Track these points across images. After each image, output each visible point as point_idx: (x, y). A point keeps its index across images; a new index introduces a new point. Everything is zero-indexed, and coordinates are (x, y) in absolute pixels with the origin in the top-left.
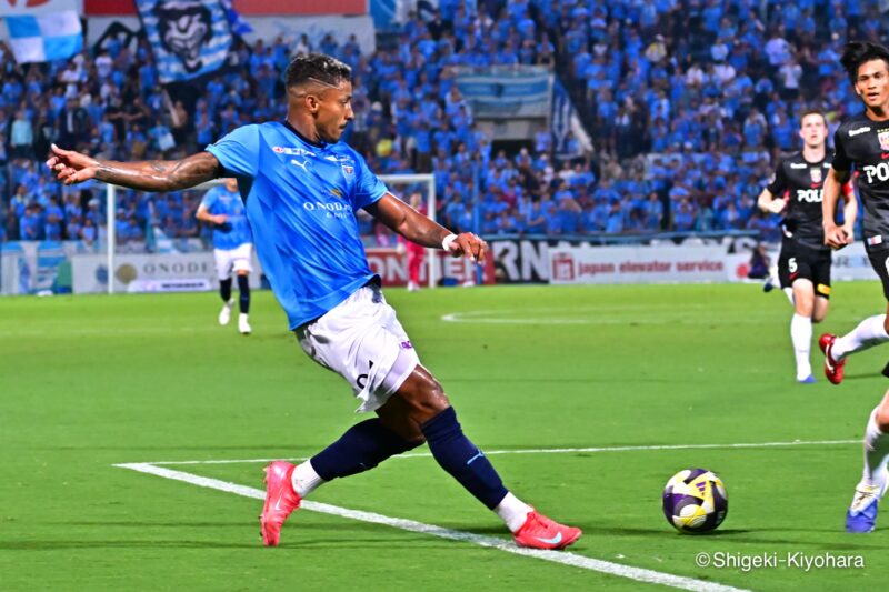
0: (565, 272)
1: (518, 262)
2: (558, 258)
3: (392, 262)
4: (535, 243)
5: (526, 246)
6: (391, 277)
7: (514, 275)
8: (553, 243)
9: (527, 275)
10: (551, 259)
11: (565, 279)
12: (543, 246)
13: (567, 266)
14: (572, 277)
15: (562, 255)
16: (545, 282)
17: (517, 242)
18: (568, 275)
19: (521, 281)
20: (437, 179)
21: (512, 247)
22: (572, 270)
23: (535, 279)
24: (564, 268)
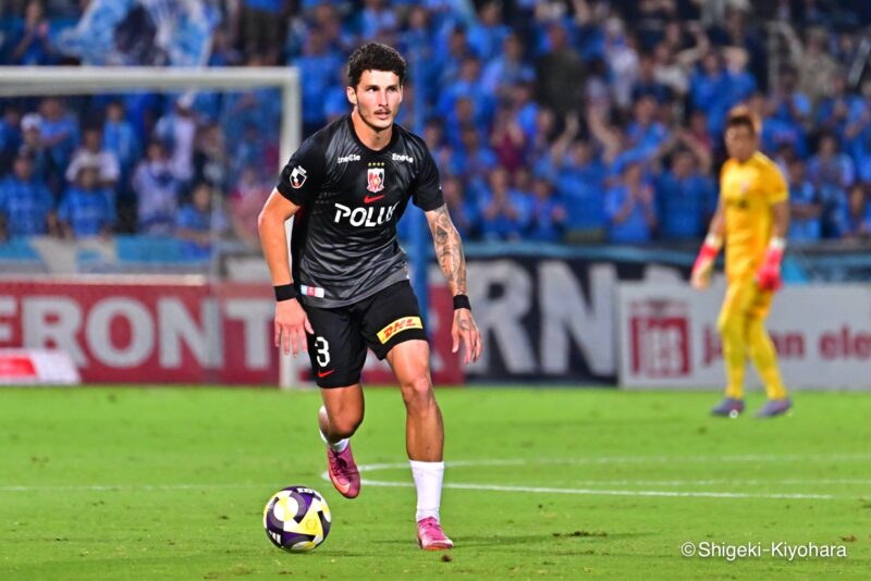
0: (665, 354)
1: (532, 323)
2: (645, 312)
3: (173, 313)
4: (580, 270)
5: (556, 277)
6: (171, 357)
7: (517, 356)
8: (630, 272)
9: (555, 358)
10: (625, 315)
11: (666, 372)
12: (602, 276)
13: (673, 336)
14: (686, 368)
15: (658, 304)
16: (610, 381)
17: (531, 265)
18: (675, 362)
19: (536, 377)
20: (305, 81)
21: (518, 279)
22: (684, 348)
23: (579, 371)
24: (659, 342)
